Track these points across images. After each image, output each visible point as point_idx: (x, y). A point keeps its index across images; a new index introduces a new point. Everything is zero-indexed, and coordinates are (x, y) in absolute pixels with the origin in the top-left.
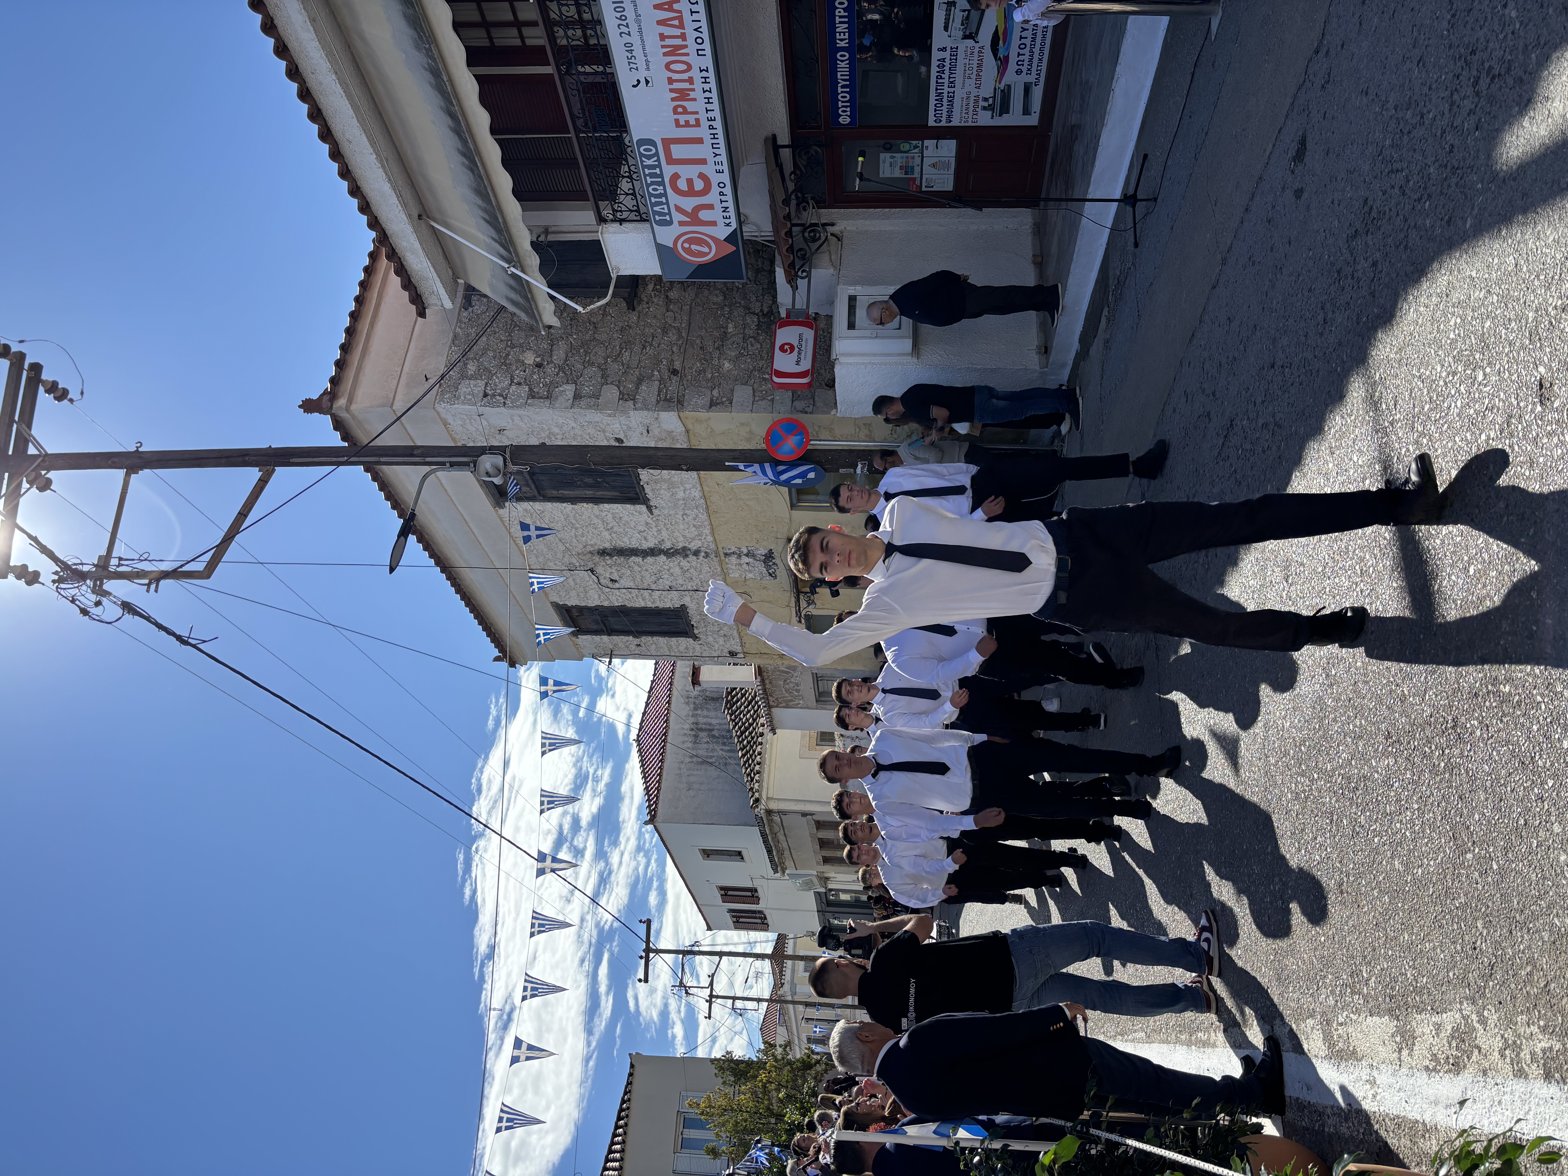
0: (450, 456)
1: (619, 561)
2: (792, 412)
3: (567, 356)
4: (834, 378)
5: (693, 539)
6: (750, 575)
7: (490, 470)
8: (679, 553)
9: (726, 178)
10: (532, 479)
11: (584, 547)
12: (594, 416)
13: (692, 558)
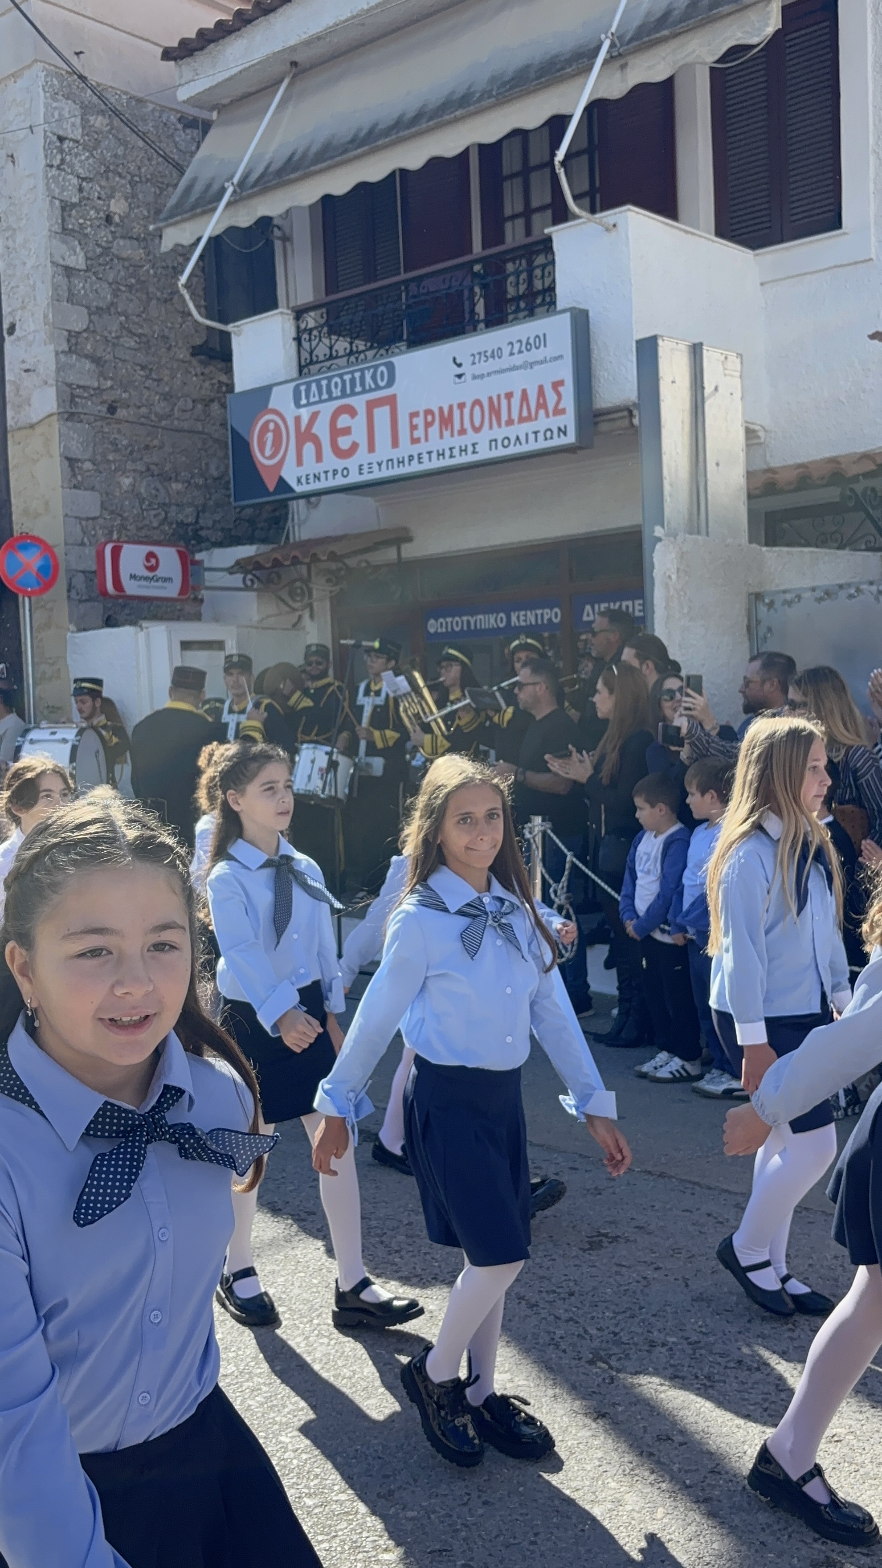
2: (68, 571)
3: (123, 259)
4: (117, 626)
9: (354, 478)
12: (44, 293)
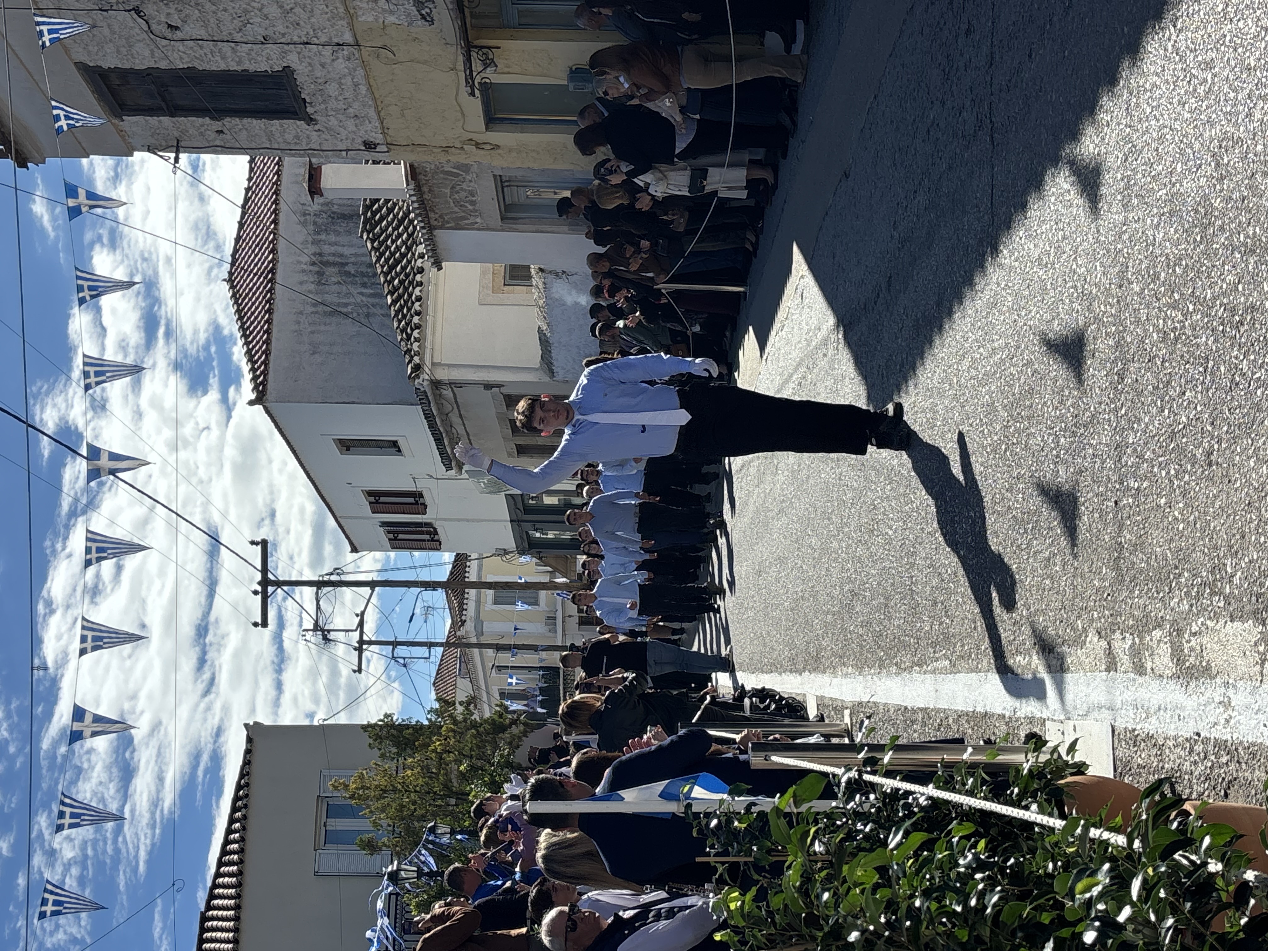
6: (392, 19)
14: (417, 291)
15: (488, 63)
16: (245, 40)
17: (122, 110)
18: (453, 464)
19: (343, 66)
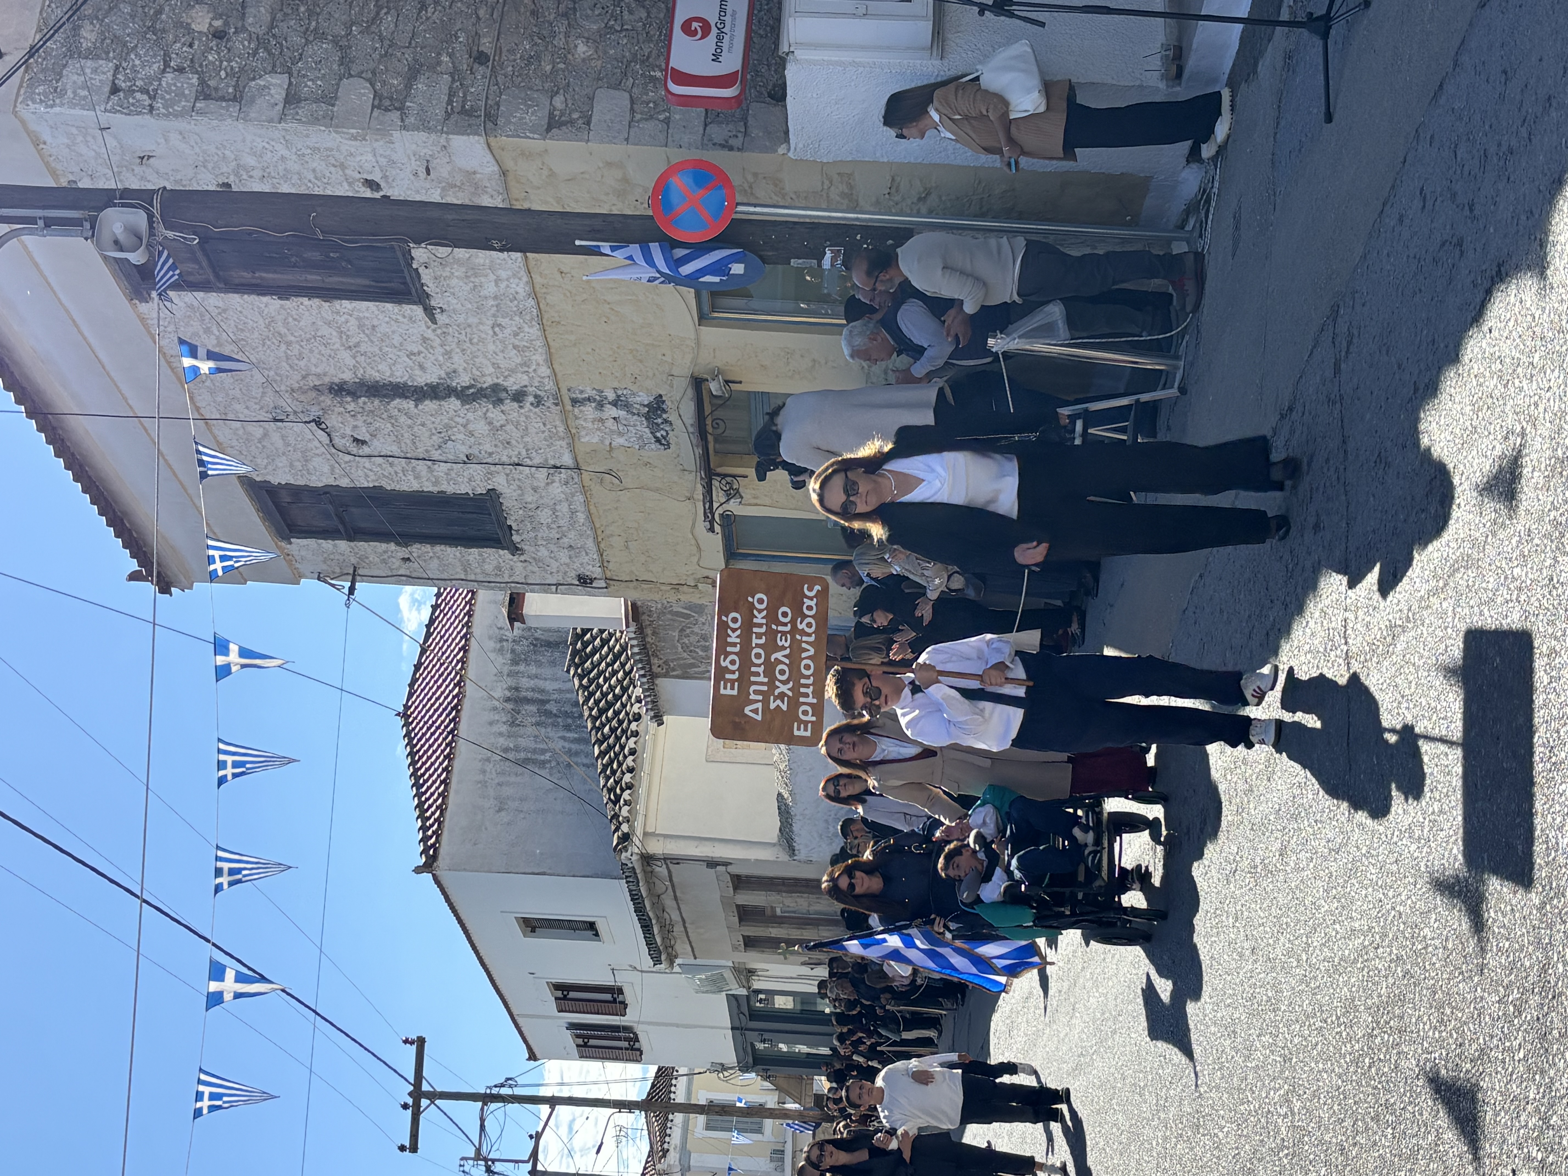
0: (44, 207)
1: (369, 406)
2: (703, 146)
3: (273, 19)
4: (785, 84)
5: (513, 371)
6: (621, 441)
7: (121, 238)
8: (485, 397)
10: (204, 251)
11: (304, 378)
12: (324, 137)
13: (510, 406)
14: (631, 743)
15: (732, 493)
16: (444, 459)
17: (291, 531)
18: (663, 957)
19: (559, 490)
